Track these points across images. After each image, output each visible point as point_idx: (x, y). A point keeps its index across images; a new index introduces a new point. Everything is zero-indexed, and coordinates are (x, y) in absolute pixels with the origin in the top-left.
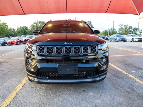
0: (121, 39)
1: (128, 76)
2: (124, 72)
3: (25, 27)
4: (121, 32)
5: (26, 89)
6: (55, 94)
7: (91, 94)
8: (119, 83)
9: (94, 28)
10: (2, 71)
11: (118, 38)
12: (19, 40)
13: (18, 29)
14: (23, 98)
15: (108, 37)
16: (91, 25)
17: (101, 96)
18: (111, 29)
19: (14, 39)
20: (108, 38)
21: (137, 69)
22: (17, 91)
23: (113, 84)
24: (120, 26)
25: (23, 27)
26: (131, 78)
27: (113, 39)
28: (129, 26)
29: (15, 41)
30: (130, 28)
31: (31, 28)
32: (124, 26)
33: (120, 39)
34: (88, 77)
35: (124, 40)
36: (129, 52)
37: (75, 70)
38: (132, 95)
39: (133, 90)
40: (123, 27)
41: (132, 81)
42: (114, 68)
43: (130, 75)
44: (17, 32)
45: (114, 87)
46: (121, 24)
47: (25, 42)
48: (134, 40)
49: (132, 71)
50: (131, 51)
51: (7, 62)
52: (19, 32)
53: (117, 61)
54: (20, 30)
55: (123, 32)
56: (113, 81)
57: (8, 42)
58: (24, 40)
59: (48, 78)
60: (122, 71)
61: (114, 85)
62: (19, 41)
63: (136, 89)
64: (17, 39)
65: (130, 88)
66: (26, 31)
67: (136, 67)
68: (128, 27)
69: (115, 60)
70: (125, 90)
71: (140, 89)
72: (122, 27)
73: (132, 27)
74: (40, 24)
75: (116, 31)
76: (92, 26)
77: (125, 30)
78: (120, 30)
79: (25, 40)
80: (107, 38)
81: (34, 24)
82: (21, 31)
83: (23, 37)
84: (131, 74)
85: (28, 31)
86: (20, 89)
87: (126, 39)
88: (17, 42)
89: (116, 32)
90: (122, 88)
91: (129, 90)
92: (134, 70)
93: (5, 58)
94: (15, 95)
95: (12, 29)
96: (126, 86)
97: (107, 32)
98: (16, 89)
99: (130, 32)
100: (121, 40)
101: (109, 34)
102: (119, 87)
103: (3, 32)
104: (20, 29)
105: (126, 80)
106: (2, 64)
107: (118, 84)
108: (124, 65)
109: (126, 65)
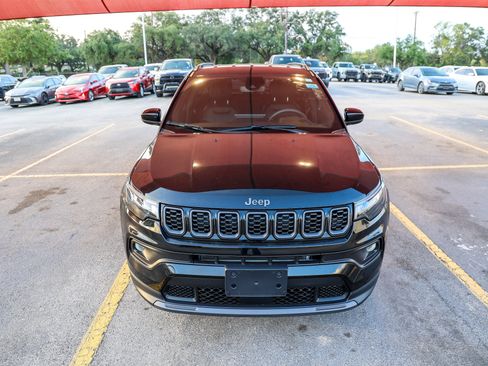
0: (437, 85)
1: (446, 270)
2: (435, 248)
3: (110, 32)
4: (439, 49)
5: (129, 316)
6: (218, 337)
7: (324, 340)
8: (413, 296)
9: (344, 34)
10: (52, 231)
11: (426, 82)
12: (92, 87)
13: (86, 41)
14: (125, 351)
15: (393, 71)
16: (335, 25)
17: (353, 351)
18: (407, 39)
19: (77, 82)
20: (394, 75)
21: (481, 236)
22: (105, 320)
23: (393, 301)
24: (439, 28)
25: (102, 34)
26: (454, 277)
27: (410, 82)
28: (472, 29)
29: (81, 88)
30: (475, 37)
31: (131, 35)
32: (454, 30)
33: (434, 84)
34: (318, 300)
35: (448, 89)
36: (462, 153)
37: (279, 286)
38: (449, 352)
39: (456, 332)
40: (450, 32)
41: (458, 289)
42: (403, 226)
43: (452, 265)
44: (84, 53)
45: (398, 314)
46: (444, 22)
47: (113, 93)
48: (484, 90)
49: (464, 247)
50: (467, 148)
51: (63, 192)
52: (92, 50)
53: (418, 194)
54: (93, 43)
55: (448, 49)
56: (397, 287)
57: (58, 94)
58: (108, 86)
59: (194, 300)
60: (428, 242)
61: (395, 308)
62: (92, 90)
63: (464, 330)
64: (87, 82)
65: (446, 323)
66: (115, 46)
67: (478, 228)
68: (468, 31)
69: (411, 192)
70: (431, 330)
71: (477, 329)
72: (445, 31)
73: (481, 33)
74: (160, 23)
75: (422, 47)
76: (337, 28)
77: (458, 44)
78: (437, 44)
79: (114, 86)
80: (390, 73)
81: (139, 22)
82: (99, 47)
83: (106, 73)
84: (458, 258)
85: (120, 45)
86: (112, 313)
87: (455, 85)
88: (86, 93)
89: (424, 50)
90: (422, 321)
91: (442, 331)
92: (469, 242)
93: (54, 172)
94: (101, 337)
95: (67, 40)
96: (436, 314)
97: (392, 52)
98: (99, 313)
99: (475, 49)
100: (438, 89)
101: (399, 58)
102: (413, 315)
103: (40, 51)
104: (95, 42)
105: (439, 284)
106: (49, 197)
107: (410, 304)
108: (439, 215)
109: (445, 214)
